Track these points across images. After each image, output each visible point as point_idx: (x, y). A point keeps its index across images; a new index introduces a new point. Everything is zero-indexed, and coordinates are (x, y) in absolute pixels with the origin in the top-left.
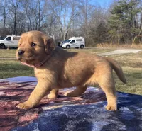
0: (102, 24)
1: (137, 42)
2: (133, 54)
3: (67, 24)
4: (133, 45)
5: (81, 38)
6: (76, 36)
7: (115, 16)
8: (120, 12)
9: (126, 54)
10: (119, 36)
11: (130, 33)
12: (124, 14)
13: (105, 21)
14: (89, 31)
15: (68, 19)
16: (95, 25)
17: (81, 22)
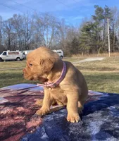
0: (75, 39)
1: (101, 52)
2: (99, 61)
3: (49, 41)
4: (99, 54)
5: (60, 51)
6: (56, 49)
7: (84, 33)
8: (88, 30)
9: (94, 62)
10: (88, 48)
11: (96, 46)
12: (91, 31)
13: (78, 38)
14: (65, 45)
15: (50, 36)
16: (70, 41)
17: (59, 39)
